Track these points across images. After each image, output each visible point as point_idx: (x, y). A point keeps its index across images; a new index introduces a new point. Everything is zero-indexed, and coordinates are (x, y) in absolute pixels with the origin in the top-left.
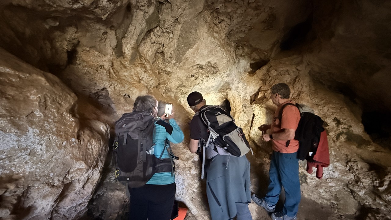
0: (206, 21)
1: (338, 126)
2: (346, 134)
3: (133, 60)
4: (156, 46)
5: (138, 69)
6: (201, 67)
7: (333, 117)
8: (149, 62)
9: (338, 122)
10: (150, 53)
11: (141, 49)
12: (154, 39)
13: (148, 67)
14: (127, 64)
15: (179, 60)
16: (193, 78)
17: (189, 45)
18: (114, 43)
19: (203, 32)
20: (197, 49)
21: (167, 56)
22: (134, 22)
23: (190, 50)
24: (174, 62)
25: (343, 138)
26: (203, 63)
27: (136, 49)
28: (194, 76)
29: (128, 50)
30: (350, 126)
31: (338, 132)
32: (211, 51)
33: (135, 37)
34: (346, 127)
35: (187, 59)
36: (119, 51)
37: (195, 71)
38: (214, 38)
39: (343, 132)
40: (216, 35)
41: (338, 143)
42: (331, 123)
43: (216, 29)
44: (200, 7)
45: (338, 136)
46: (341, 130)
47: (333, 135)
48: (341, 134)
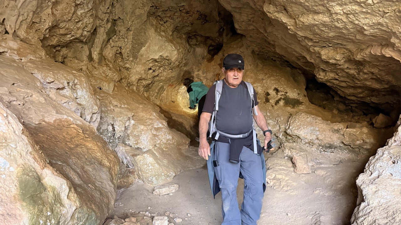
0: (152, 25)
1: (277, 94)
2: (283, 99)
3: (100, 63)
4: (115, 49)
5: (105, 68)
6: (155, 61)
7: (273, 88)
8: (111, 62)
9: (277, 90)
10: (111, 55)
11: (104, 53)
12: (113, 44)
13: (111, 66)
14: (96, 65)
15: (135, 57)
16: (151, 71)
17: (142, 45)
18: (88, 53)
19: (151, 32)
20: (149, 47)
21: (125, 55)
22: (98, 36)
23: (143, 48)
24: (131, 59)
25: (282, 103)
26: (157, 57)
27: (101, 54)
28: (150, 69)
29: (95, 56)
30: (286, 93)
31: (277, 99)
32: (161, 47)
33: (100, 46)
34: (283, 93)
35: (142, 56)
36: (90, 58)
37: (151, 65)
38: (162, 36)
39: (281, 98)
40: (163, 34)
41: (276, 107)
42: (272, 92)
43: (162, 28)
44: (145, 18)
45: (277, 102)
46: (279, 97)
47: (272, 101)
48: (280, 100)
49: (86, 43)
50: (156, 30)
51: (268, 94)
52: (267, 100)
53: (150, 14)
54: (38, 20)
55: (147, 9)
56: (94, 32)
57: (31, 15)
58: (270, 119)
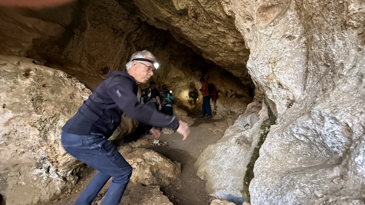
0: (172, 63)
2: (235, 95)
6: (174, 78)
7: (230, 89)
9: (232, 90)
10: (155, 77)
15: (166, 77)
16: (173, 83)
17: (168, 72)
19: (172, 66)
20: (171, 73)
23: (169, 73)
24: (164, 78)
25: (234, 97)
26: (175, 77)
28: (173, 82)
30: (236, 92)
31: (231, 95)
32: (177, 72)
35: (168, 77)
37: (173, 80)
38: (177, 68)
39: (233, 94)
41: (230, 99)
42: (229, 91)
43: (177, 64)
44: (168, 61)
46: (233, 93)
47: (229, 96)
48: (233, 95)
50: (174, 65)
51: (227, 92)
52: (226, 95)
53: (170, 59)
54: (121, 66)
55: (169, 57)
57: (119, 65)
58: (226, 104)
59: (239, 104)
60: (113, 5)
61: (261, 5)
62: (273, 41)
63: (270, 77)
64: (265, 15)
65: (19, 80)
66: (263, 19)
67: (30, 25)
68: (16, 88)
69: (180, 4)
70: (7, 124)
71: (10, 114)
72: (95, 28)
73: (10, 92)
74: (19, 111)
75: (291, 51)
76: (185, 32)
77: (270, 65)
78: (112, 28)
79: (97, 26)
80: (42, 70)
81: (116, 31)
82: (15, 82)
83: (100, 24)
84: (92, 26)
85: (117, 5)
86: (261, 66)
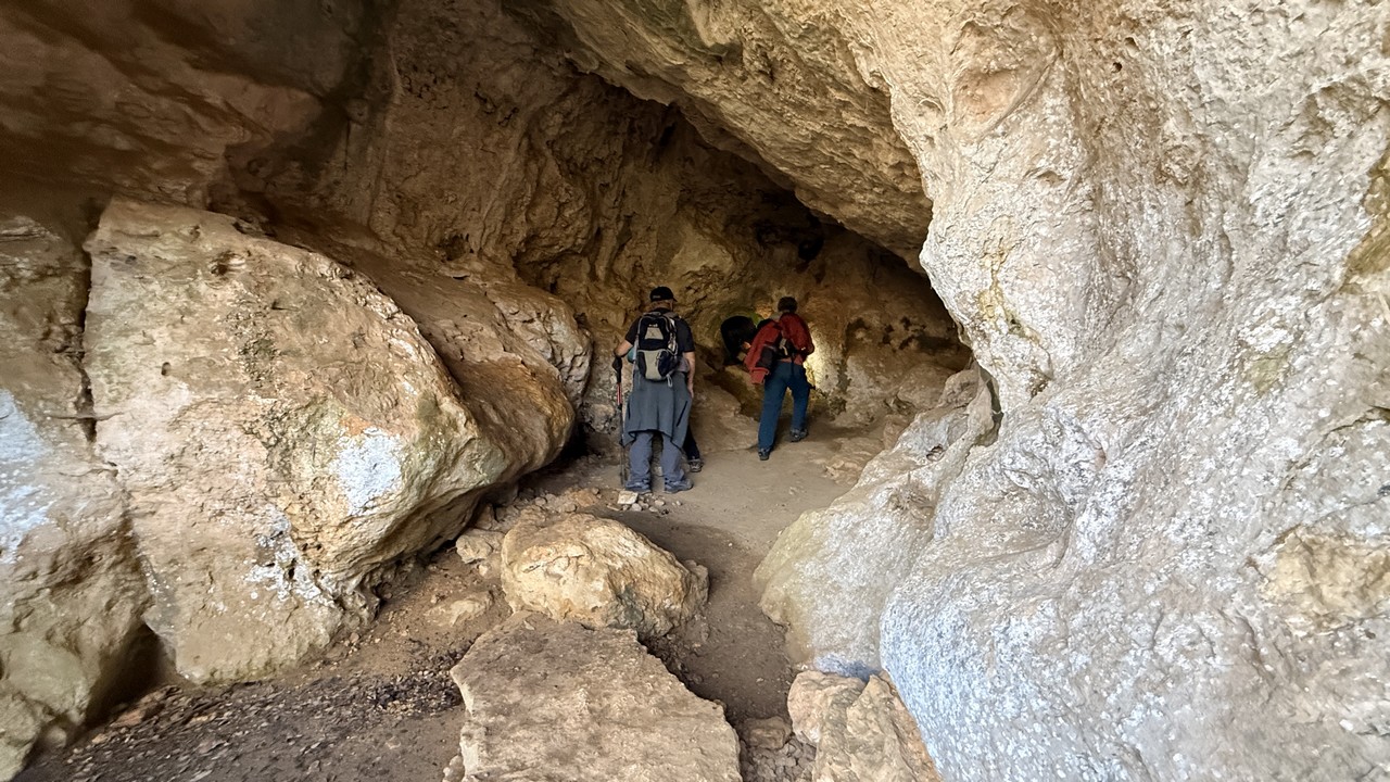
0: (689, 218)
1: (906, 328)
2: (917, 338)
3: (607, 282)
4: (632, 260)
5: (614, 290)
6: (695, 274)
7: (900, 317)
8: (626, 280)
9: (907, 323)
10: (626, 270)
11: (615, 267)
12: (628, 253)
13: (625, 286)
14: (601, 286)
15: (664, 270)
16: (691, 292)
17: (674, 250)
18: (588, 269)
19: (688, 228)
20: (684, 252)
21: (647, 269)
22: (604, 242)
23: (676, 256)
24: (658, 273)
25: (913, 345)
26: (697, 269)
27: (610, 270)
28: (689, 288)
29: (601, 272)
30: (924, 327)
31: (905, 338)
32: (704, 251)
33: (607, 256)
34: (918, 328)
35: (674, 268)
36: (593, 276)
37: (690, 281)
38: (703, 234)
39: (913, 337)
40: (707, 230)
41: (900, 353)
42: (898, 326)
43: (708, 221)
44: (674, 208)
45: (905, 344)
46: (910, 333)
47: (895, 343)
48: (910, 339)
49: (584, 254)
50: (697, 226)
51: (890, 329)
52: (886, 340)
53: (681, 205)
54: (507, 232)
55: (675, 194)
56: (598, 236)
57: (499, 225)
58: (883, 374)
59: (930, 374)
60: (482, 13)
61: (966, 65)
62: (999, 184)
63: (986, 299)
64: (982, 97)
65: (203, 288)
66: (977, 108)
67: (215, 99)
68: (195, 312)
69: (715, 27)
70: (175, 424)
71: (182, 395)
72: (420, 96)
73: (179, 325)
74: (208, 385)
75: (1051, 220)
76: (735, 117)
77: (988, 262)
78: (477, 95)
79: (425, 89)
80: (267, 252)
81: (489, 106)
82: (192, 295)
83: (435, 82)
84: (410, 90)
85: (496, 12)
86: (958, 261)
